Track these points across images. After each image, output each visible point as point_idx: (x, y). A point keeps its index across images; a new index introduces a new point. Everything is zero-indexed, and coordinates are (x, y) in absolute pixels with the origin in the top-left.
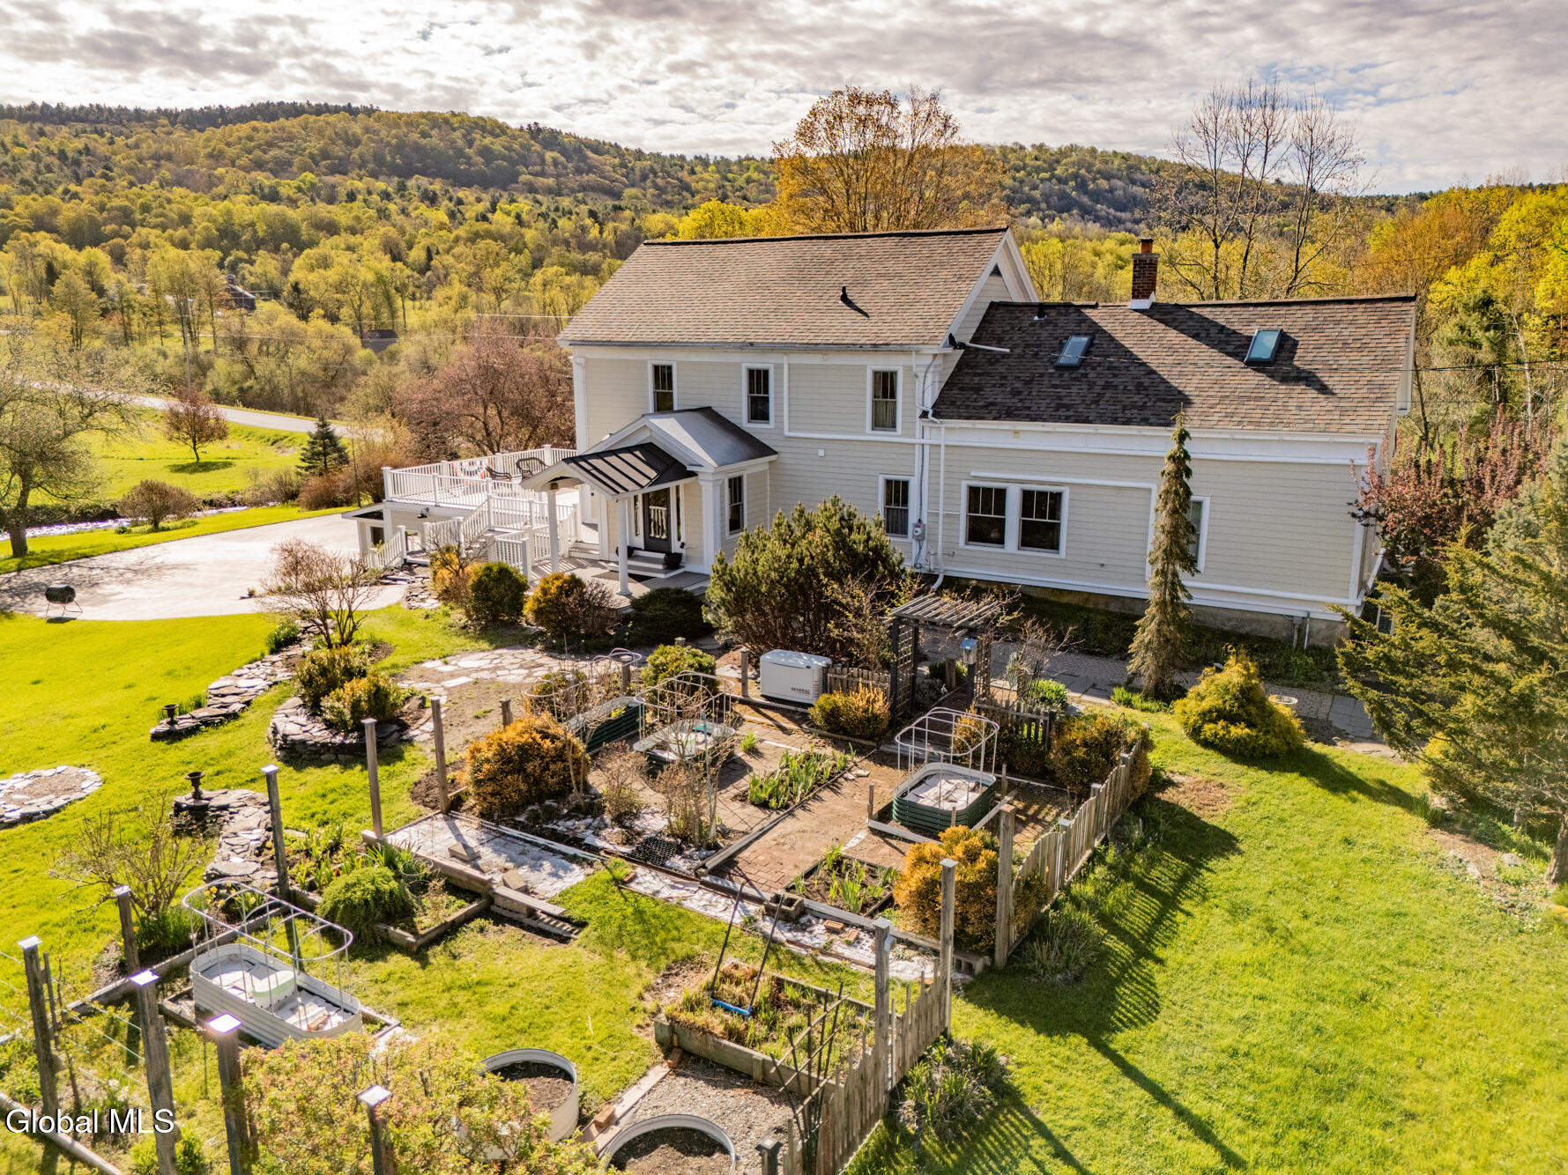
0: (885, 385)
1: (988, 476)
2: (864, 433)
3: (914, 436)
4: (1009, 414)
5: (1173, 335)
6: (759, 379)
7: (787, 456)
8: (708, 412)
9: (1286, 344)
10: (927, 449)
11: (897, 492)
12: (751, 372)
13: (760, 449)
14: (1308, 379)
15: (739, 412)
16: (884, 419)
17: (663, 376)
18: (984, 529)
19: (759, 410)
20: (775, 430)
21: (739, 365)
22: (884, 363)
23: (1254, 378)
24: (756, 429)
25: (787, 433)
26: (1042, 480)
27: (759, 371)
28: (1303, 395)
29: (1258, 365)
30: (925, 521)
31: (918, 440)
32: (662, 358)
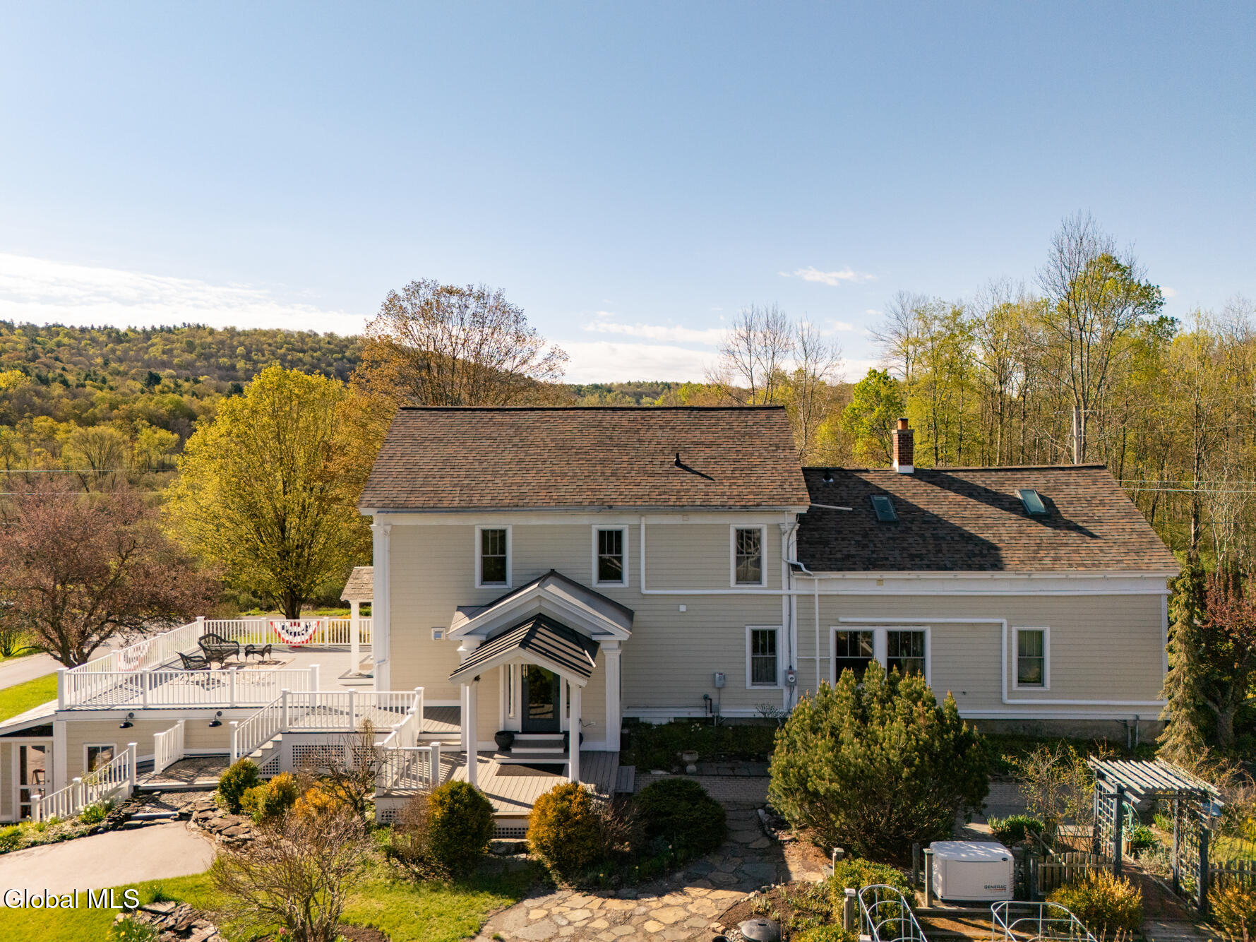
0: (747, 540)
1: (854, 621)
2: (729, 588)
3: (781, 588)
4: (874, 565)
5: (950, 495)
6: (610, 542)
7: (647, 616)
8: (553, 573)
9: (1048, 502)
10: (794, 600)
11: (764, 642)
12: (602, 534)
13: (622, 610)
14: (1081, 529)
15: (587, 573)
16: (749, 572)
17: (494, 542)
19: (610, 571)
20: (630, 589)
21: (590, 527)
22: (747, 522)
24: (607, 588)
25: (644, 591)
26: (905, 621)
27: (610, 533)
28: (1083, 540)
29: (1039, 519)
30: (795, 668)
31: (785, 591)
32: (494, 522)
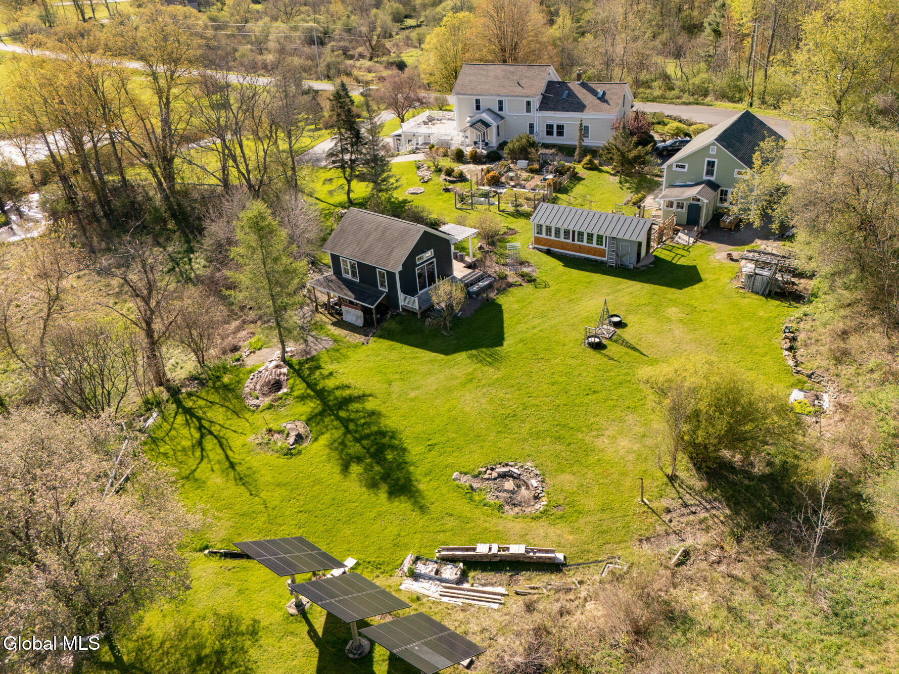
0: (528, 103)
1: (550, 122)
2: (524, 114)
3: (535, 114)
4: (554, 110)
5: (585, 91)
6: (501, 102)
7: (507, 119)
8: (489, 109)
9: (604, 93)
10: (537, 117)
11: (531, 126)
12: (499, 101)
13: (502, 118)
14: (606, 102)
15: (496, 109)
16: (528, 110)
17: (478, 101)
18: (549, 133)
19: (501, 109)
20: (505, 112)
21: (496, 99)
22: (528, 99)
23: (598, 101)
24: (500, 113)
25: (507, 114)
26: (560, 123)
28: (606, 105)
29: (599, 98)
30: (537, 131)
32: (478, 97)
